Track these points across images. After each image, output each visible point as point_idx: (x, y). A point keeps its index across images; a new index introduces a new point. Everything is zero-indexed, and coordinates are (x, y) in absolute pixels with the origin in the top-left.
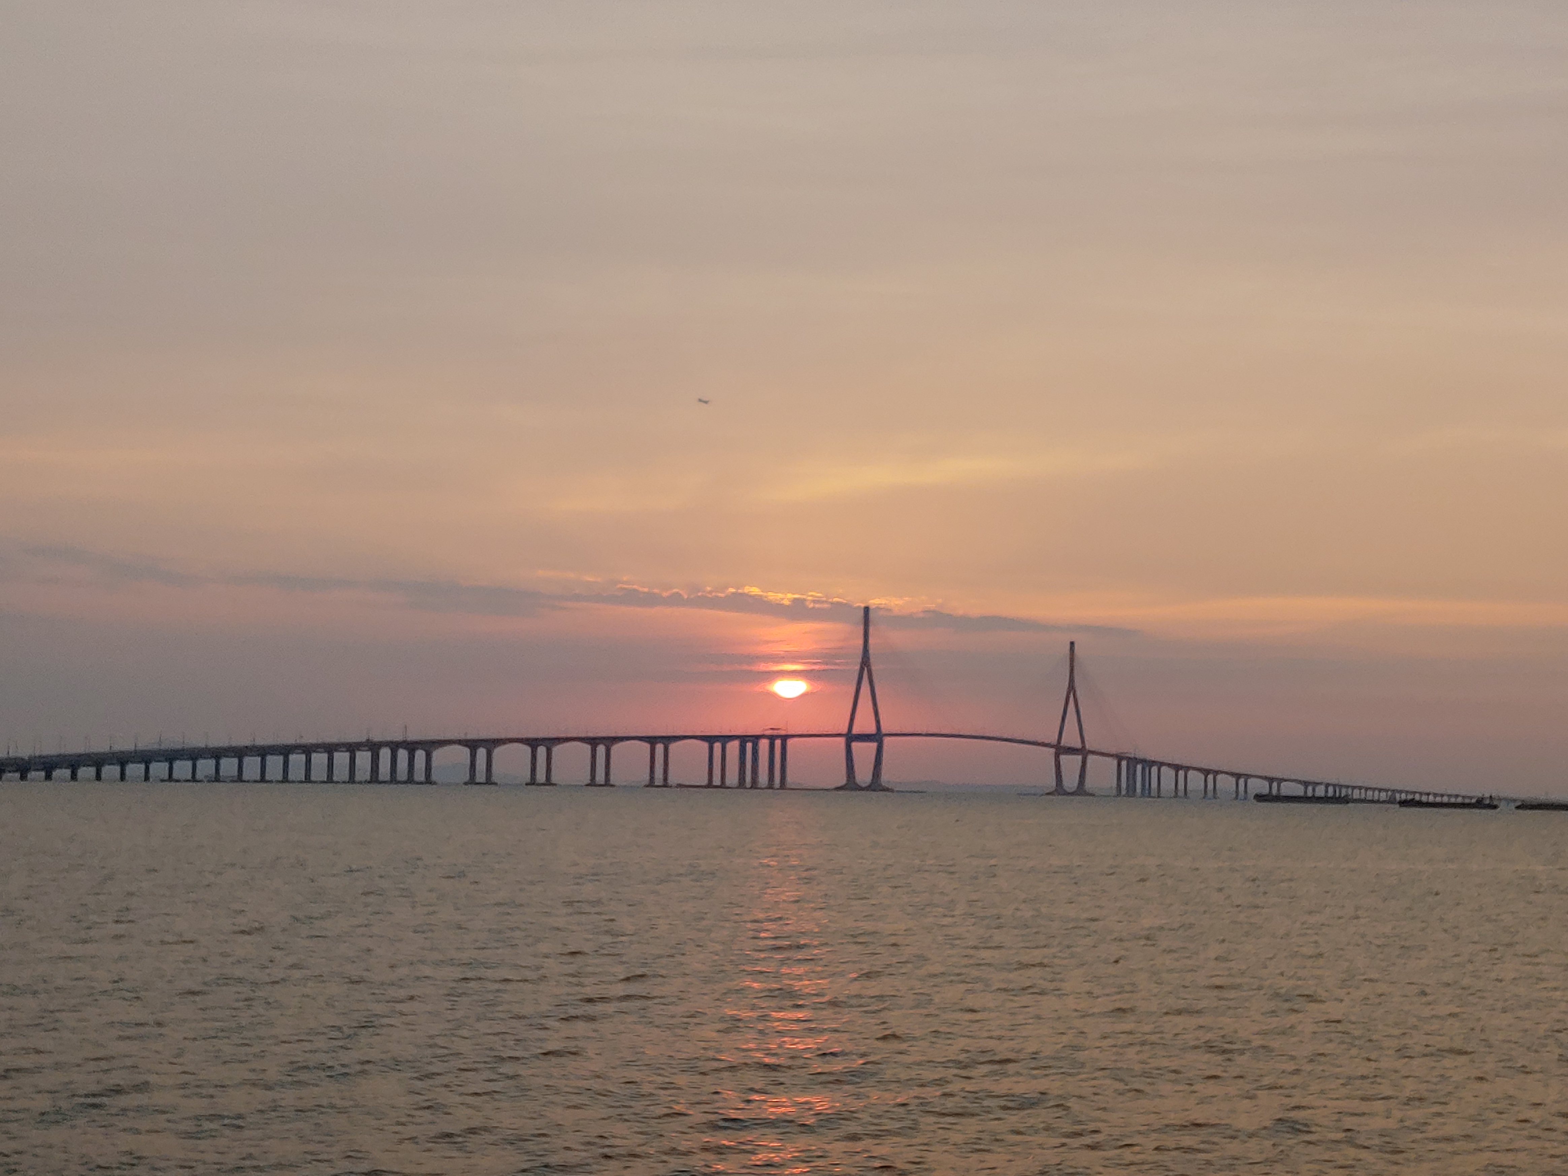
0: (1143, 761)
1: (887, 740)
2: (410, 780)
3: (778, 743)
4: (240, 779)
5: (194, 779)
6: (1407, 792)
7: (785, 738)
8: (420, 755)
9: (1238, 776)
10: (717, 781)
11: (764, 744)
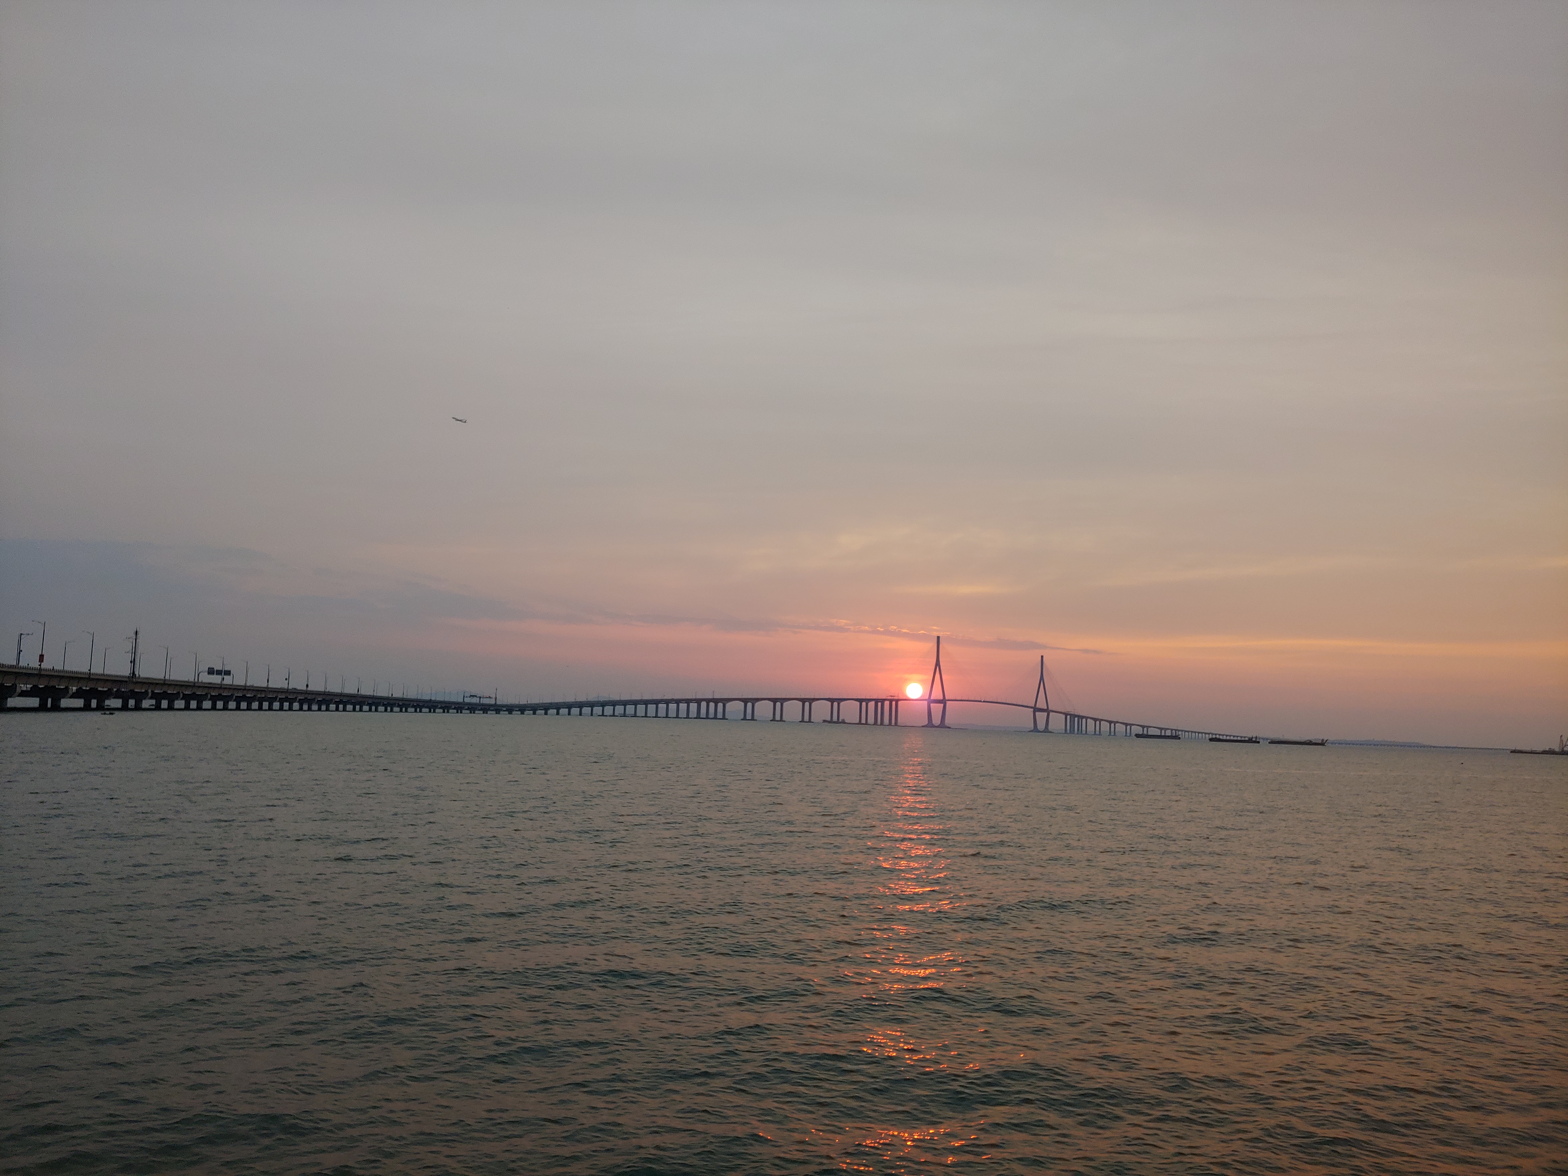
0: (1079, 716)
1: (948, 703)
2: (715, 718)
3: (894, 703)
4: (635, 716)
5: (614, 715)
7: (897, 701)
8: (720, 705)
9: (1126, 725)
10: (863, 721)
11: (887, 703)
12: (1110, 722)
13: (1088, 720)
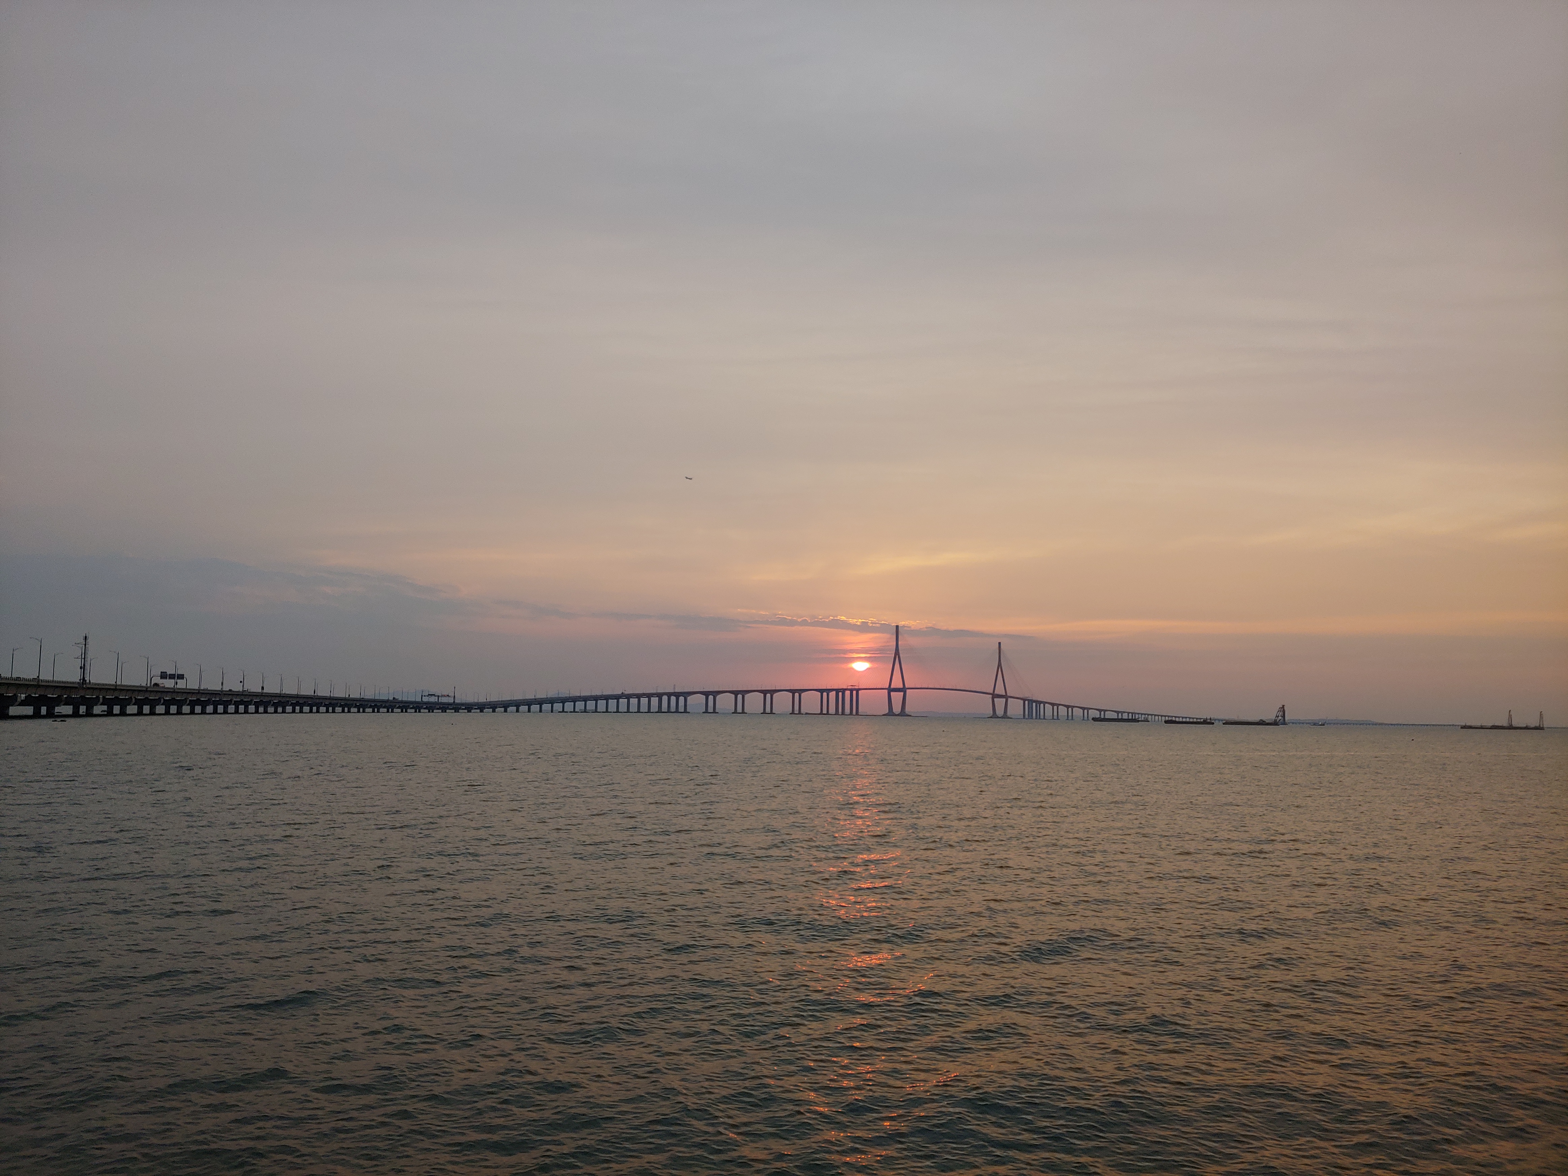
0: (1036, 702)
1: (908, 691)
2: (677, 711)
3: (854, 692)
4: (596, 711)
5: (574, 711)
6: (1169, 716)
7: (858, 690)
8: (682, 699)
9: (1083, 709)
10: (825, 711)
11: (848, 693)
12: (1068, 707)
13: (1046, 705)
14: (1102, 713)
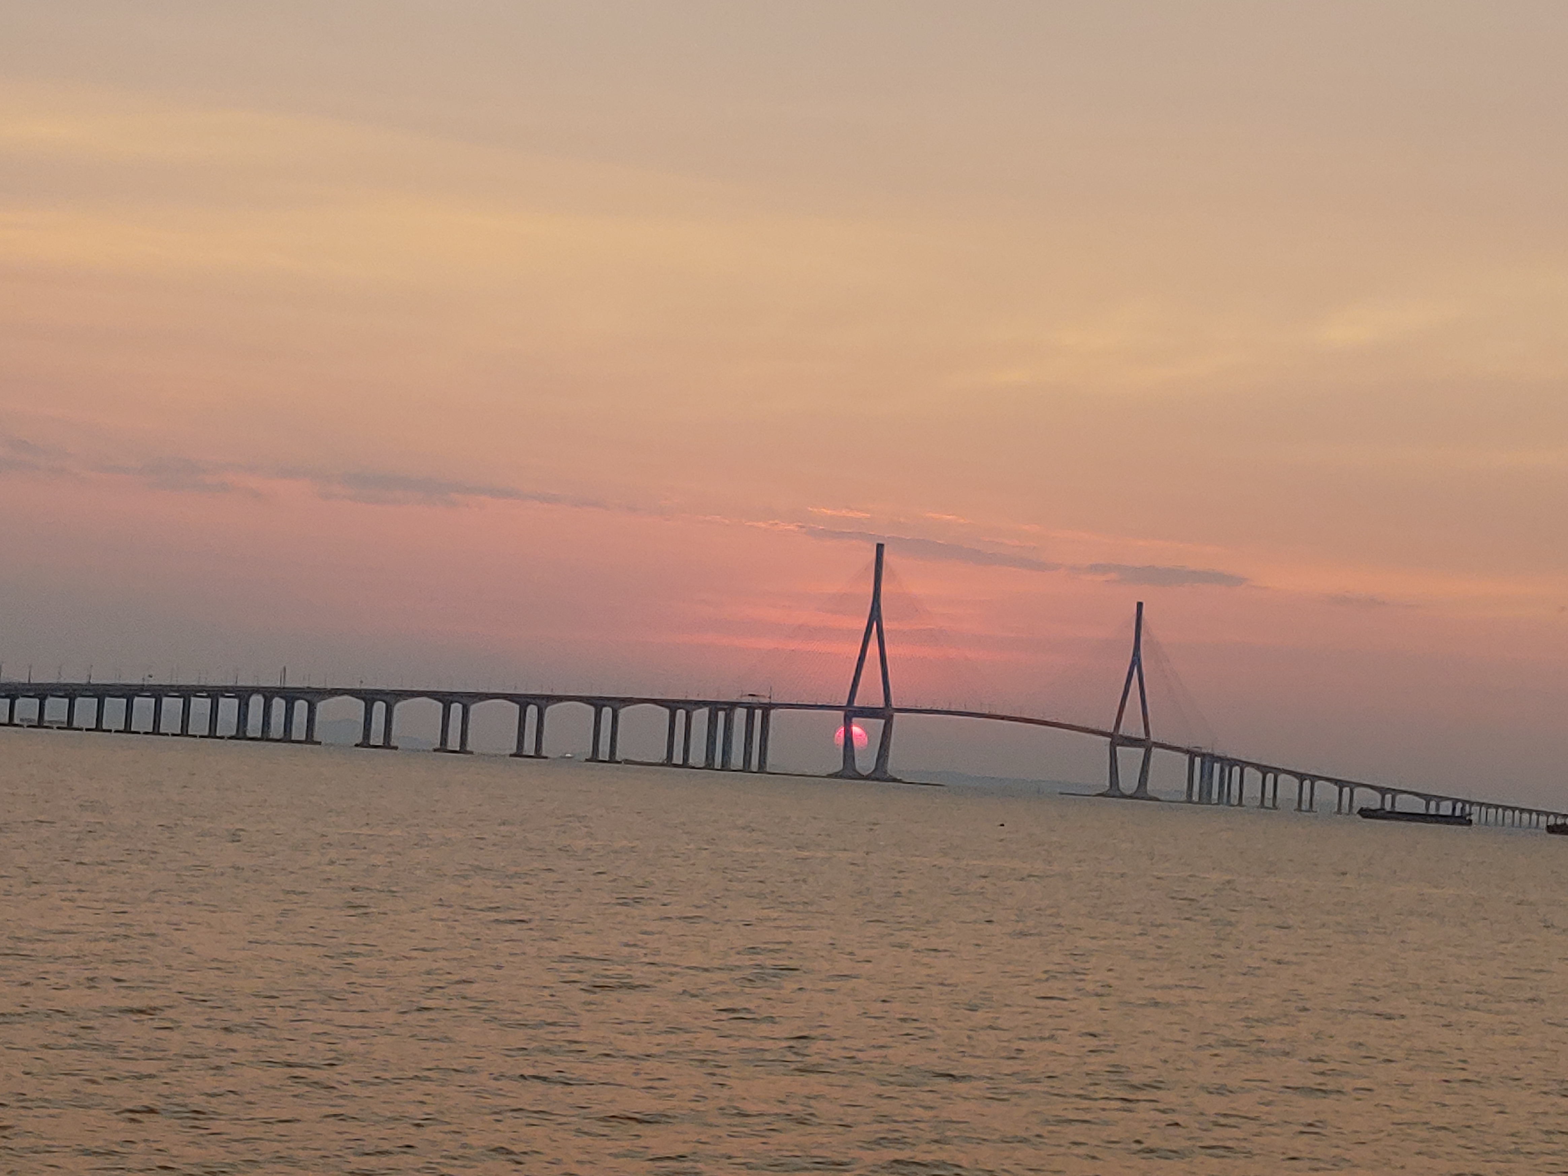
0: (1222, 759)
1: (897, 717)
2: (287, 738)
3: (758, 713)
4: (70, 725)
7: (767, 708)
8: (301, 706)
9: (1341, 784)
10: (678, 759)
11: (740, 714)
12: (1301, 777)
13: (1247, 770)
14: (1388, 797)
